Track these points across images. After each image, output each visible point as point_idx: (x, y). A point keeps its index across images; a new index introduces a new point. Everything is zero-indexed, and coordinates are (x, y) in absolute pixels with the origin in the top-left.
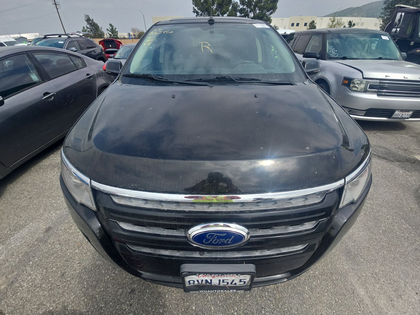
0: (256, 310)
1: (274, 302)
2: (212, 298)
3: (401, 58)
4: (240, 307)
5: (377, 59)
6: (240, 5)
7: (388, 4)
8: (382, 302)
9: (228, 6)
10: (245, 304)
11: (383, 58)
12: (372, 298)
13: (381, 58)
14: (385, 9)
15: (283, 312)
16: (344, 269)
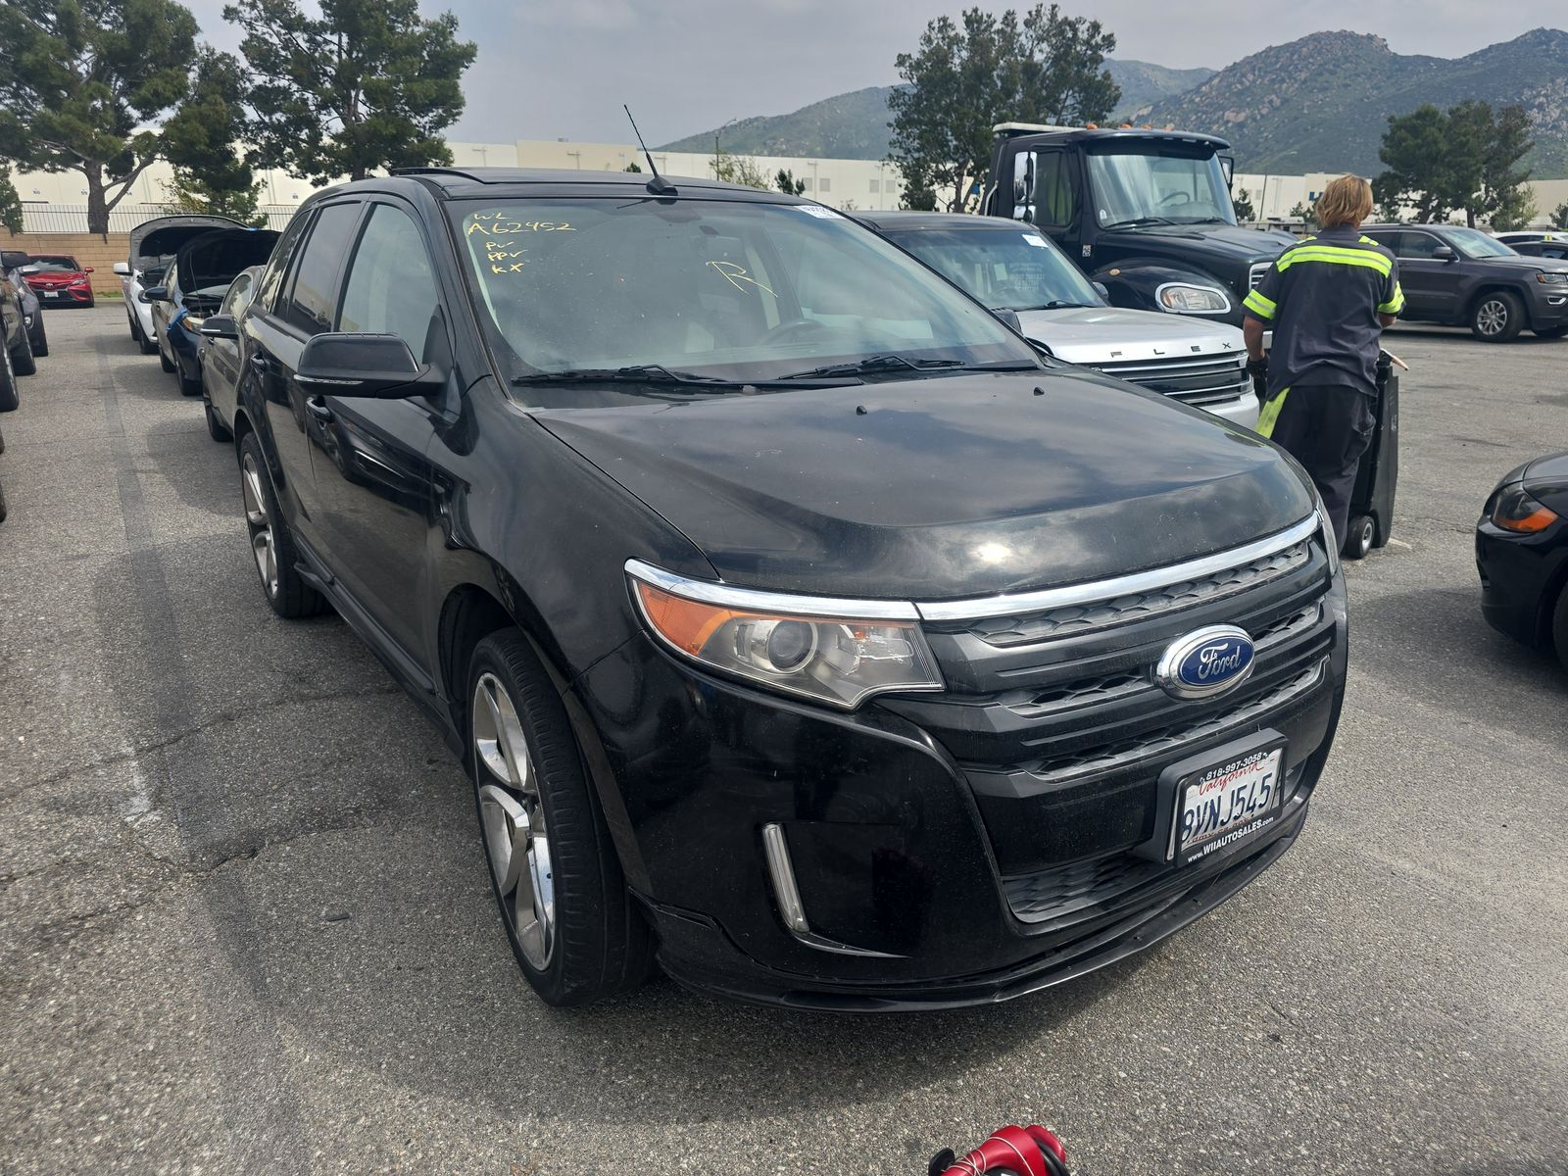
0: (1256, 998)
1: (1276, 965)
2: (1141, 1033)
3: (1099, 299)
4: (1222, 1012)
5: (1045, 308)
6: (252, 70)
7: (904, 109)
8: (1453, 863)
9: (176, 68)
10: (1224, 1000)
11: (1058, 303)
12: (1432, 866)
13: (1055, 303)
14: (901, 125)
15: (1309, 969)
16: (1339, 842)
